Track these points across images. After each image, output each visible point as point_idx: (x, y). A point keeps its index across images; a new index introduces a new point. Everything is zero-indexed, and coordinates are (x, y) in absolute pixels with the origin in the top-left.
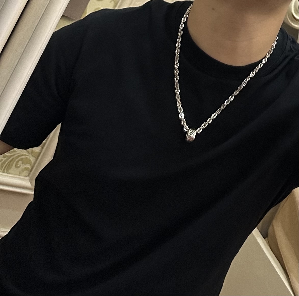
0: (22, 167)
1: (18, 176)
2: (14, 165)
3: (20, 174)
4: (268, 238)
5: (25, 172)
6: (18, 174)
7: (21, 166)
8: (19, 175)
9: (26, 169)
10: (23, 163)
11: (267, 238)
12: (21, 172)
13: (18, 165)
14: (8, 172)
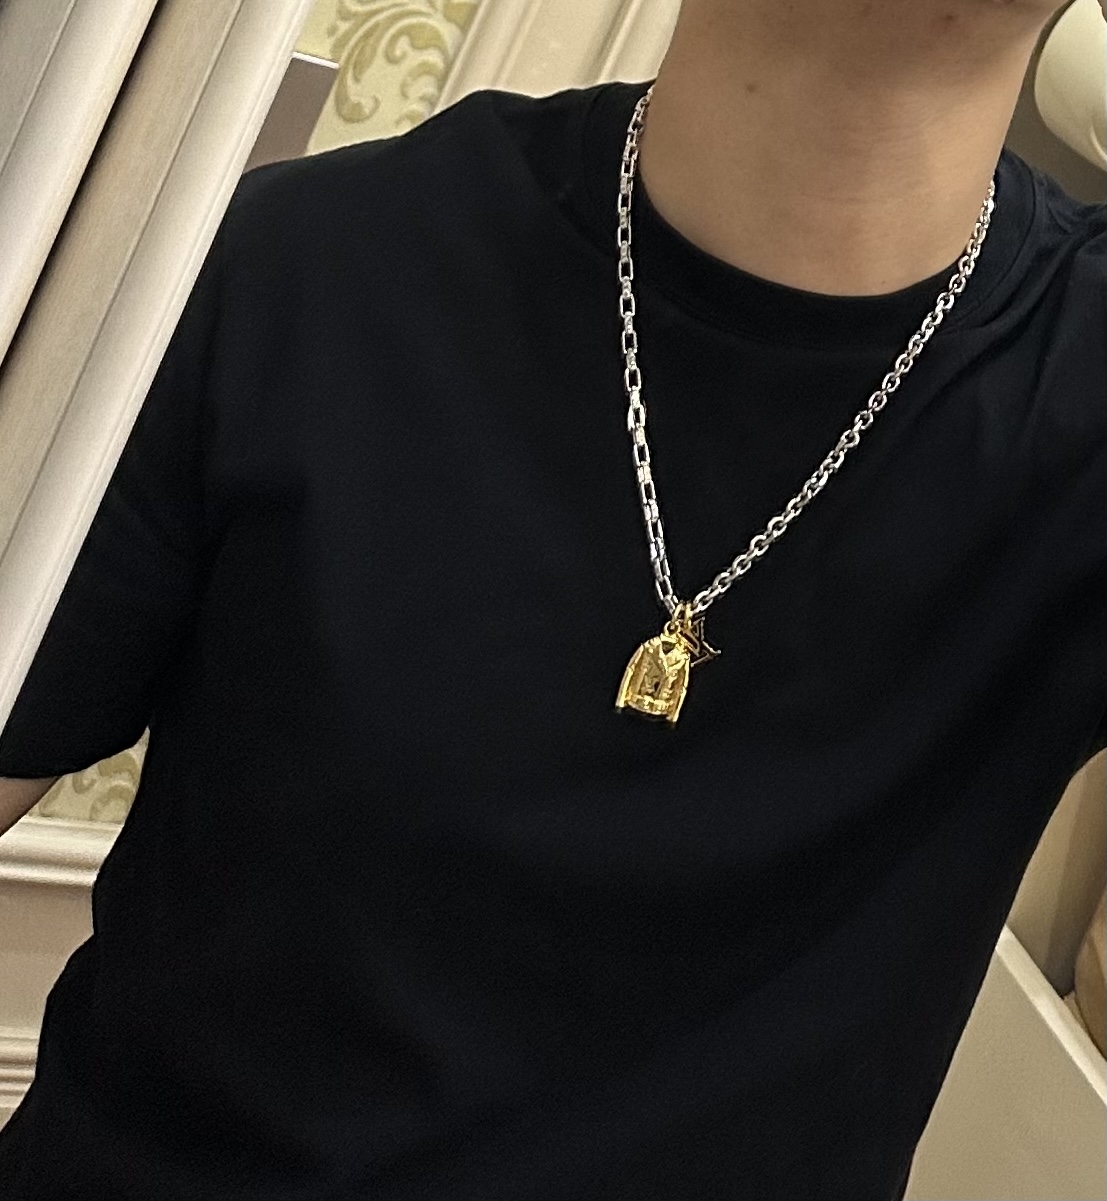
1: (86, 825)
3: (94, 816)
4: (1076, 993)
5: (112, 804)
6: (87, 816)
7: (96, 786)
8: (91, 819)
9: (116, 793)
10: (101, 774)
11: (1073, 994)
12: (99, 806)
13: (86, 782)
14: (46, 812)
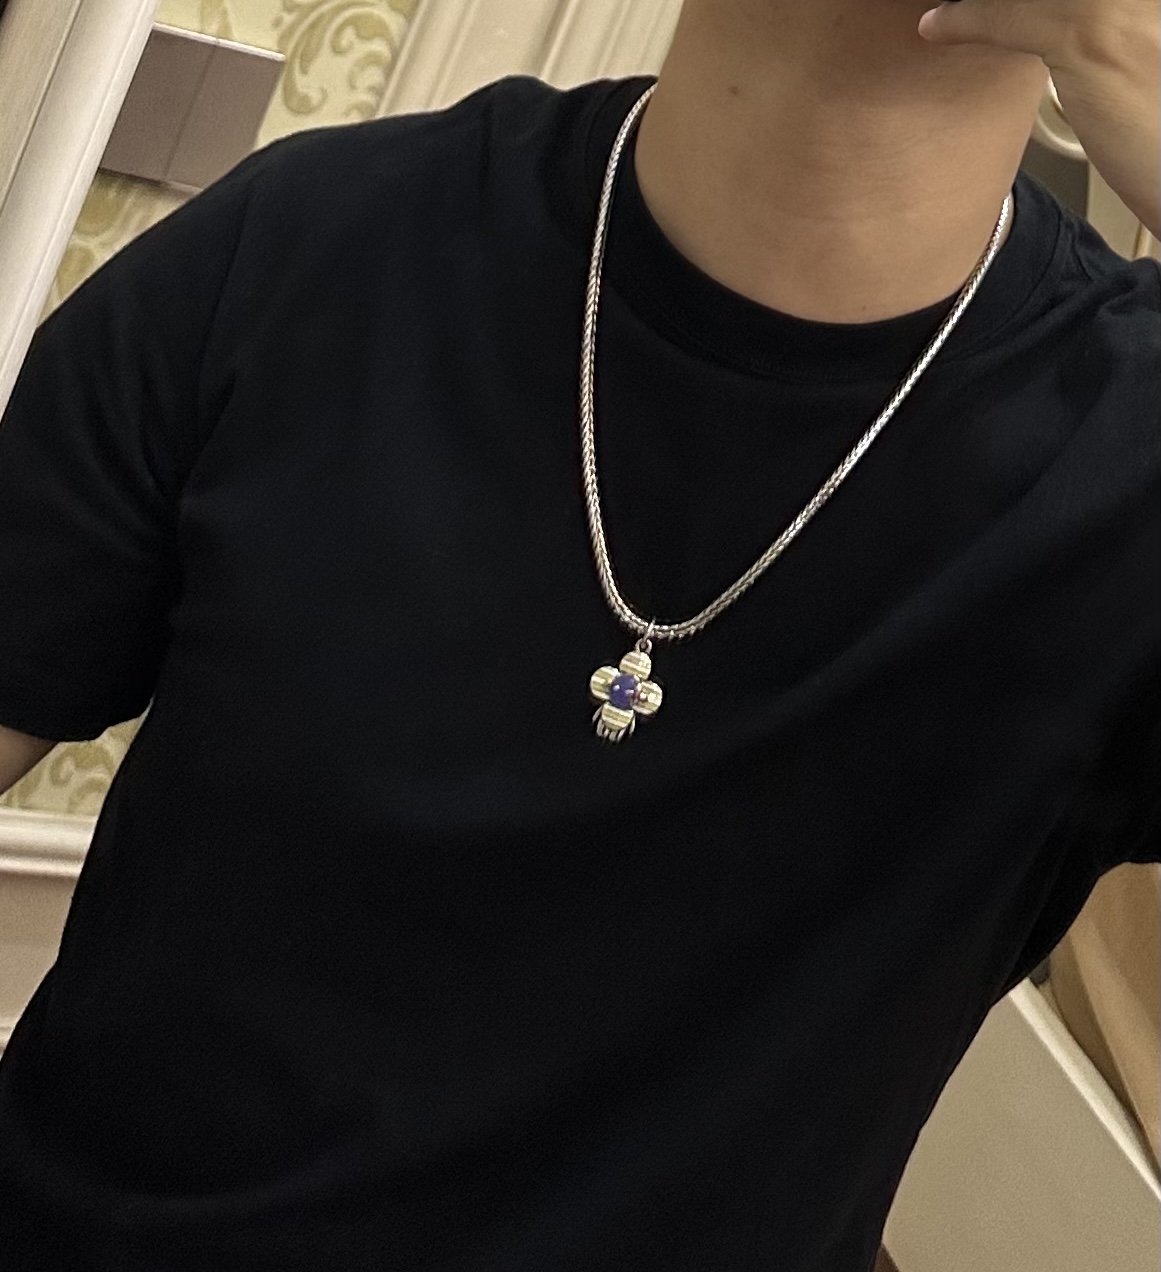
0: (78, 779)
1: (64, 817)
2: (46, 775)
3: (72, 809)
5: (89, 796)
7: (74, 779)
9: (93, 786)
12: (77, 798)
